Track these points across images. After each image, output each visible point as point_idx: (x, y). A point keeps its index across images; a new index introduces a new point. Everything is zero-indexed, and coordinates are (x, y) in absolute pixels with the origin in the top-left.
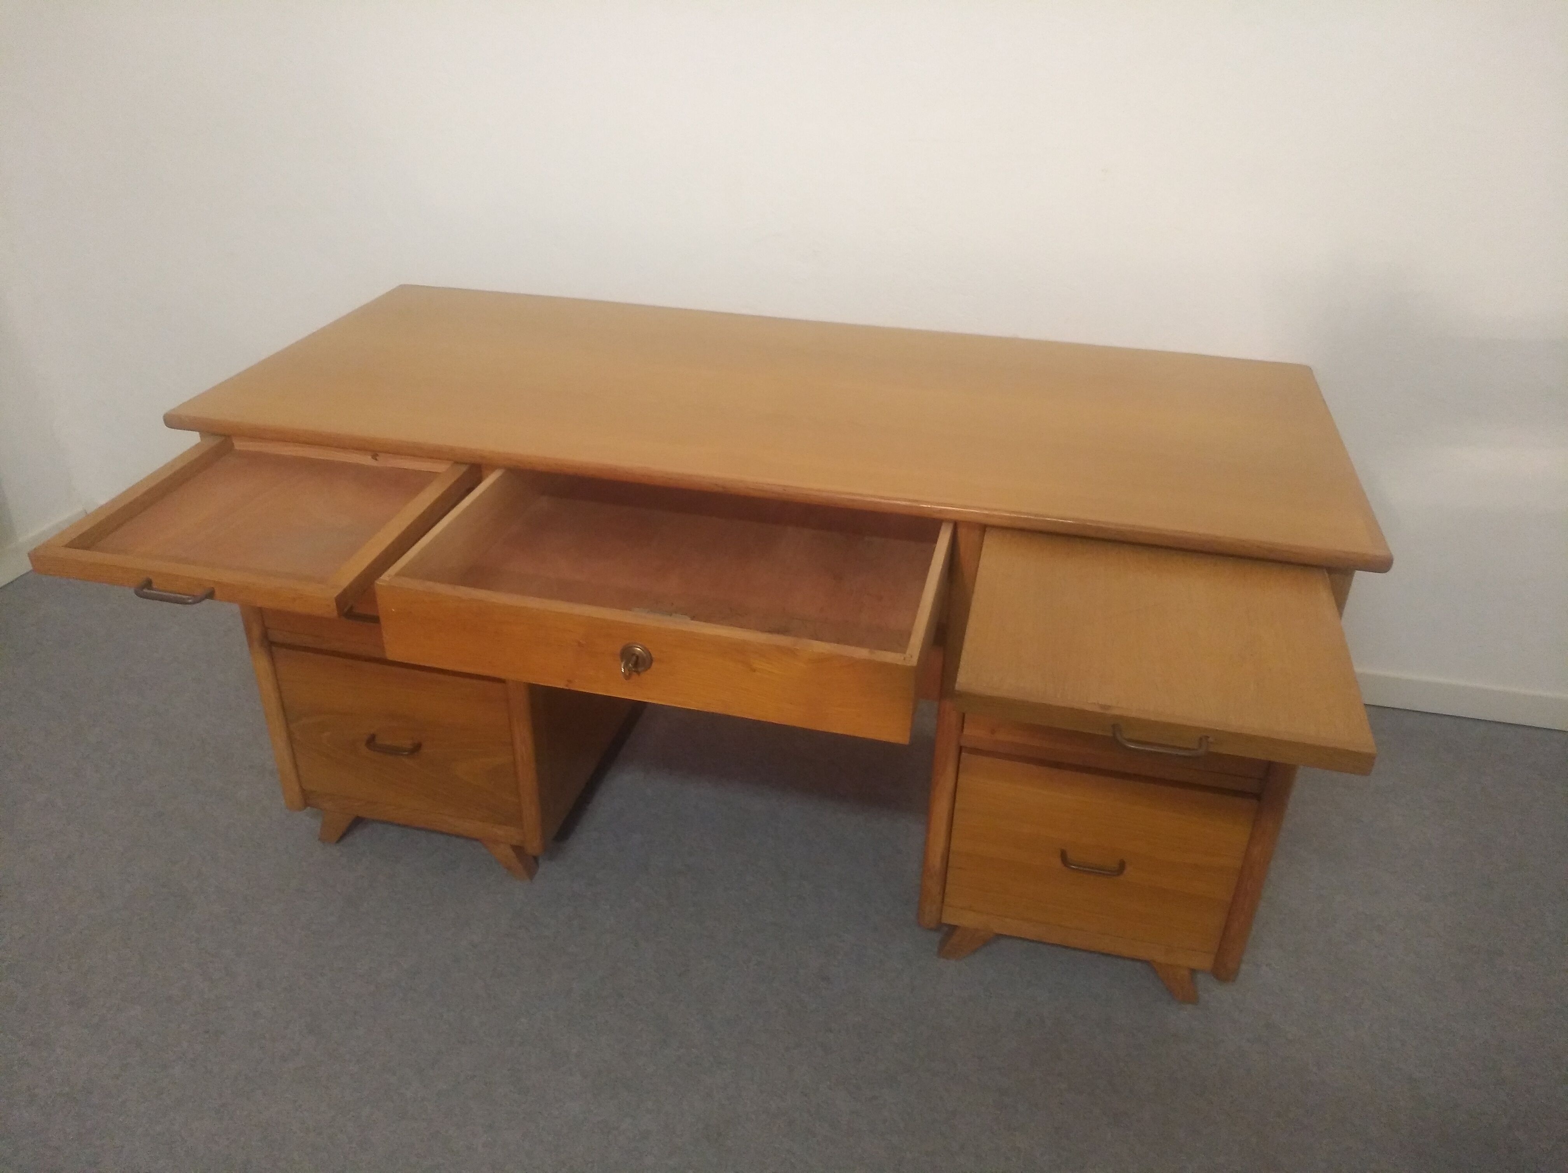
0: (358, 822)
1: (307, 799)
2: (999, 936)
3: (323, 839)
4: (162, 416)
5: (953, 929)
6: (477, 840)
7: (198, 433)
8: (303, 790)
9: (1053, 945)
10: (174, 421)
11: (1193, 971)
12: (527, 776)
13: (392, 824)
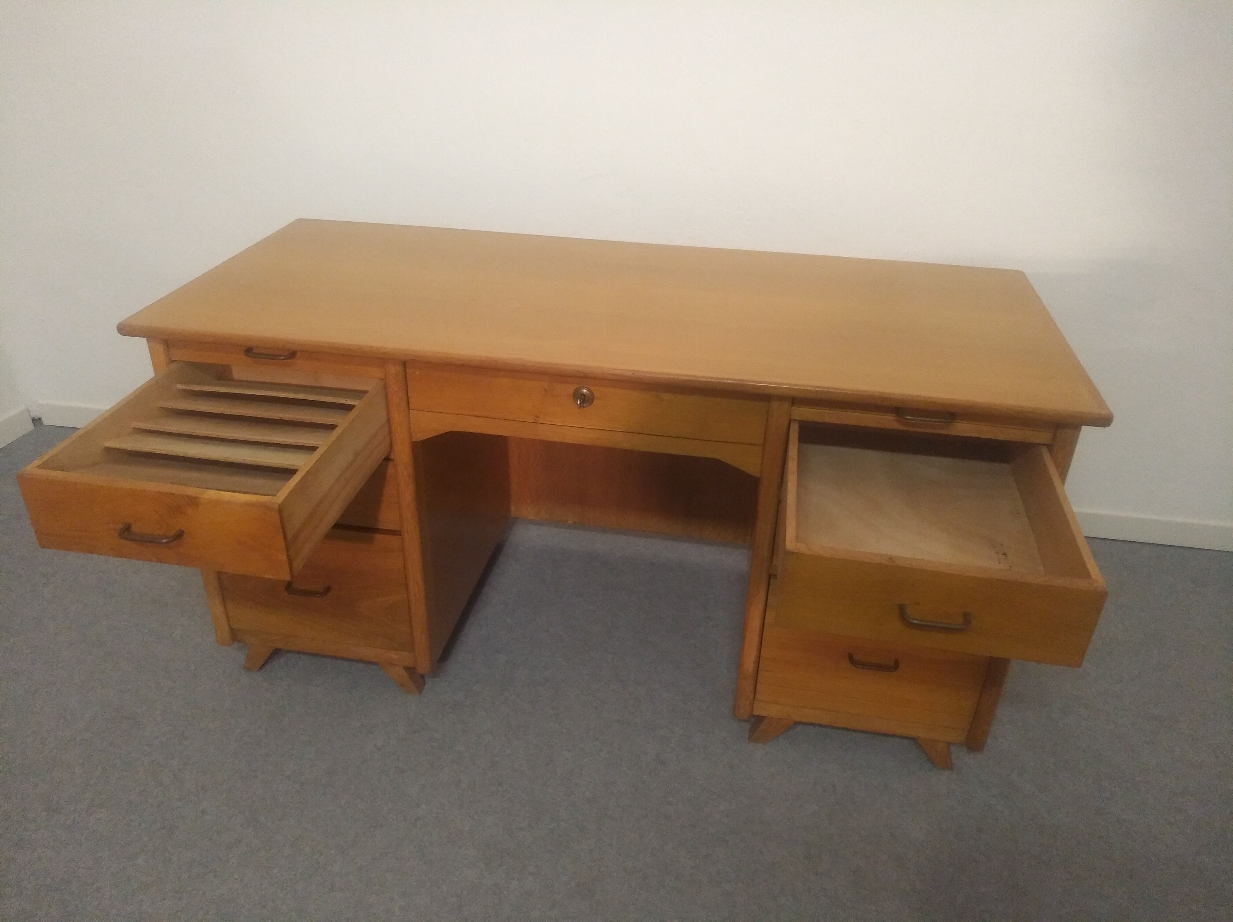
0: (276, 653)
1: (235, 636)
2: (797, 723)
3: (247, 669)
4: (116, 326)
5: (760, 719)
6: (376, 664)
7: (145, 339)
8: (232, 630)
9: (838, 728)
10: (126, 330)
11: (949, 744)
12: (419, 610)
13: (304, 653)
